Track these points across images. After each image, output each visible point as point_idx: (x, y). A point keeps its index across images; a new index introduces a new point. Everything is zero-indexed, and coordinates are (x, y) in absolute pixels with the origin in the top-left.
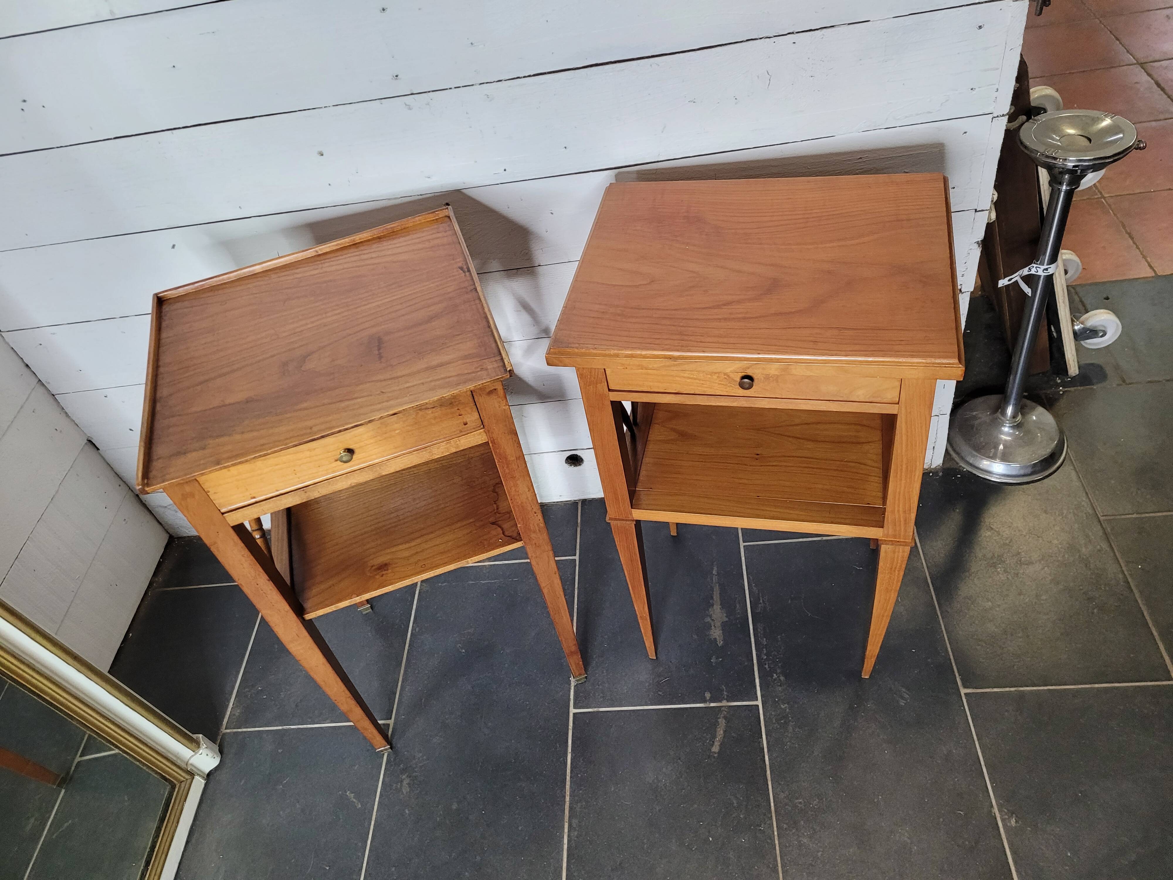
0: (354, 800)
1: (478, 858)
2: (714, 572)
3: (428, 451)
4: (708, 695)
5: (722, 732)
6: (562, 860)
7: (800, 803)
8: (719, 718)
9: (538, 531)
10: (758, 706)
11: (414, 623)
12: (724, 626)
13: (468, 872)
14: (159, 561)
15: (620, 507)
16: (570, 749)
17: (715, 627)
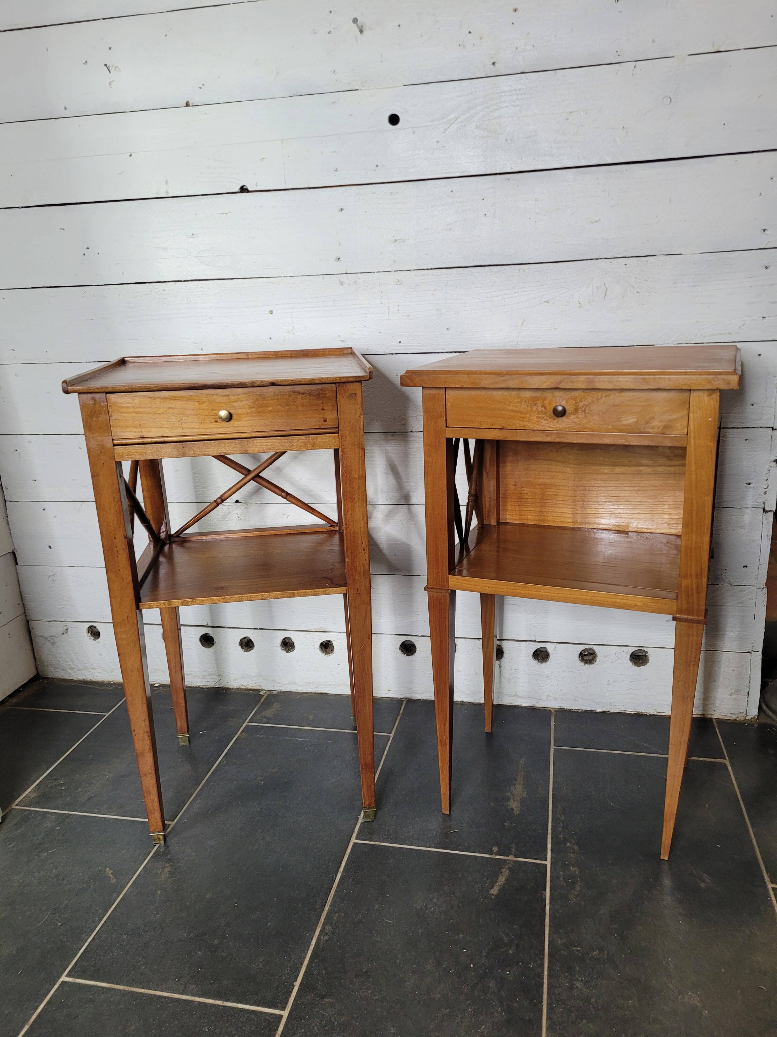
0: (111, 876)
1: (216, 941)
2: (521, 762)
3: (289, 441)
4: (495, 849)
5: (504, 880)
6: (304, 958)
7: (578, 951)
8: (504, 868)
9: (362, 573)
10: (546, 865)
11: (224, 757)
12: (523, 802)
13: (201, 951)
14: (19, 688)
15: (439, 573)
16: (341, 869)
17: (514, 800)
